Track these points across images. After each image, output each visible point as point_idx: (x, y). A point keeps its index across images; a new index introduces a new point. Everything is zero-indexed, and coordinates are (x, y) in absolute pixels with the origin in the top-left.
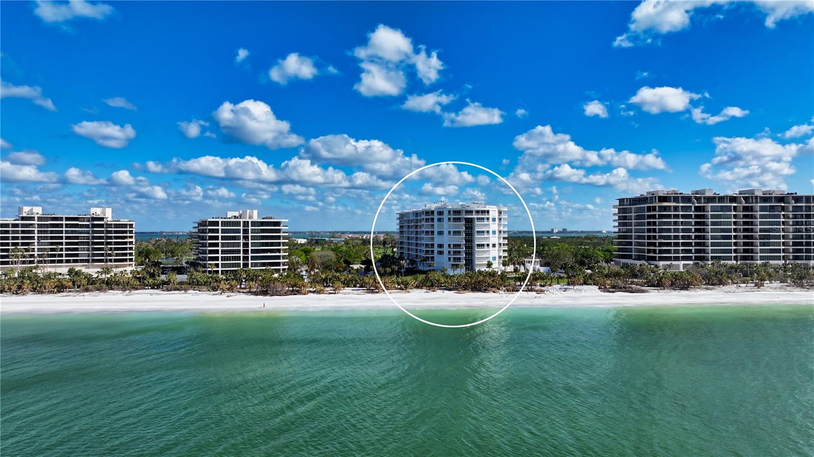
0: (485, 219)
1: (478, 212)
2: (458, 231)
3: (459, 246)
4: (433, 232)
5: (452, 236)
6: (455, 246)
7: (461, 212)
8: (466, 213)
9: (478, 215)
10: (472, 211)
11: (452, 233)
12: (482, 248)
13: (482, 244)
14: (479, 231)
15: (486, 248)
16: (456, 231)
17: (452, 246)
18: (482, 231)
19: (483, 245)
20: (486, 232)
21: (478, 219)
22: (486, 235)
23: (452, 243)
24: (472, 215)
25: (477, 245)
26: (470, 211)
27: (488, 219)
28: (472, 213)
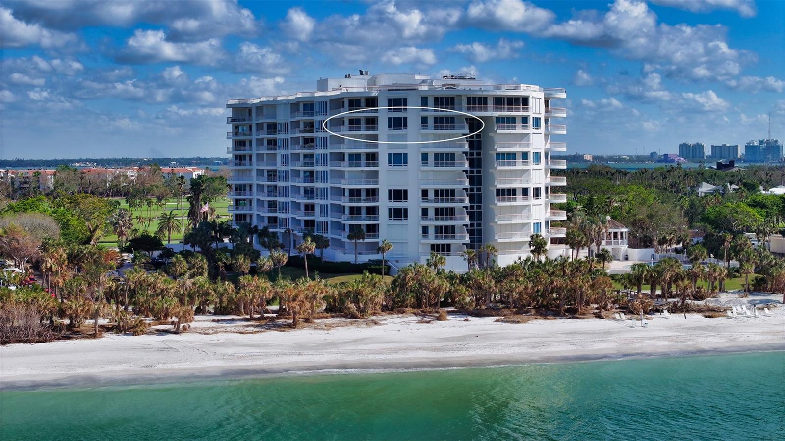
0: (519, 120)
1: (499, 101)
2: (447, 154)
3: (449, 194)
4: (372, 158)
5: (431, 167)
6: (441, 194)
7: (456, 101)
8: (469, 103)
9: (501, 109)
10: (485, 99)
11: (431, 158)
12: (509, 200)
13: (509, 190)
14: (503, 154)
15: (519, 201)
16: (442, 154)
17: (431, 195)
18: (509, 154)
19: (512, 192)
20: (519, 156)
21: (500, 120)
22: (519, 166)
23: (431, 188)
24: (486, 110)
25: (498, 190)
26: (480, 98)
27: (525, 120)
28: (486, 103)
